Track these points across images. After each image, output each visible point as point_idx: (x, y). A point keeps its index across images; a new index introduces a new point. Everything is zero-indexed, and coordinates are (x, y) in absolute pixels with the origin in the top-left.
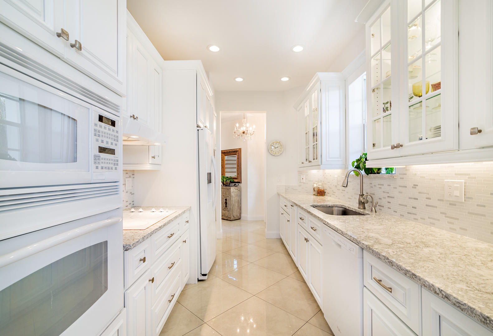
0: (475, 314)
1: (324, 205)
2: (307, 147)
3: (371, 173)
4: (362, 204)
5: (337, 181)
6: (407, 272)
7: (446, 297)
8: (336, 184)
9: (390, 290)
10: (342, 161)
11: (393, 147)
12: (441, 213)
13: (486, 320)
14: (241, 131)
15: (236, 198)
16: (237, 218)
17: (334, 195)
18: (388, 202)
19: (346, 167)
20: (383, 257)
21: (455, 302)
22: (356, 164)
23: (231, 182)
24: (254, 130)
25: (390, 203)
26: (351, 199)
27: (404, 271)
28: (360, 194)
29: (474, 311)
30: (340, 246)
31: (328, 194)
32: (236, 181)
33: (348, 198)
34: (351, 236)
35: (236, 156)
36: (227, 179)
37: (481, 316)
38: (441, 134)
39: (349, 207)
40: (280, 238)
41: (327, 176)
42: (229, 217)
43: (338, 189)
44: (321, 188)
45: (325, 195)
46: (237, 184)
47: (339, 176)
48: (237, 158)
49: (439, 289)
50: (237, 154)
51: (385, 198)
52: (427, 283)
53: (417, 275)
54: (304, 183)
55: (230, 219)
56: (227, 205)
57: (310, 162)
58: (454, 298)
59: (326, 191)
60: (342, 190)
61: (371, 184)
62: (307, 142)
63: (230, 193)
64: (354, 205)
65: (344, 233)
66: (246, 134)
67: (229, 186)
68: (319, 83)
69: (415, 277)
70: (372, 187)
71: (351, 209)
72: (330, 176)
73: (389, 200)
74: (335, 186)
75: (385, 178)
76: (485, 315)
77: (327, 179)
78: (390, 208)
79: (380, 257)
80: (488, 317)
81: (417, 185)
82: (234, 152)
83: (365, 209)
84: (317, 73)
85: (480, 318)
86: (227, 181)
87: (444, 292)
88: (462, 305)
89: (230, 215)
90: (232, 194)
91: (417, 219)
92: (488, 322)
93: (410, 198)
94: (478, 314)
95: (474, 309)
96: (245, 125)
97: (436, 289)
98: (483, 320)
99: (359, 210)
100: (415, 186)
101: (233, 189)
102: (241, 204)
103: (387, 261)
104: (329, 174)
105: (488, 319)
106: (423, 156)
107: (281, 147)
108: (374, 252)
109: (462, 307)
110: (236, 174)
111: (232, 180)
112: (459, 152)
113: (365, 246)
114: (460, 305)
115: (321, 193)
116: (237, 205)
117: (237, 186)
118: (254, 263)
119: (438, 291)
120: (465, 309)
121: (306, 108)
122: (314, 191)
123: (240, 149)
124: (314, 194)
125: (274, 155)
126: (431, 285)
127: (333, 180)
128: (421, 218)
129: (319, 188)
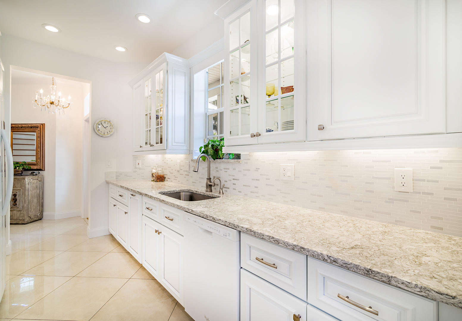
0: (360, 269)
1: (171, 191)
2: (149, 129)
3: (217, 159)
4: (209, 187)
5: (180, 166)
6: (295, 247)
7: (334, 261)
8: (179, 169)
9: (274, 266)
10: (186, 146)
11: (253, 136)
12: (278, 190)
13: (369, 272)
14: (47, 101)
15: (34, 192)
16: (35, 219)
17: (176, 180)
18: (233, 184)
19: (190, 152)
20: (267, 237)
21: (342, 264)
22: (203, 149)
23: (25, 170)
24: (69, 103)
25: (235, 184)
26: (195, 183)
27: (291, 247)
28: (207, 178)
29: (359, 268)
30: (210, 233)
31: (168, 180)
32: (35, 167)
33: (193, 182)
34: (226, 222)
35: (35, 134)
36: (18, 165)
37: (364, 270)
38: (293, 128)
39: (196, 191)
40: (108, 234)
41: (167, 160)
42: (20, 220)
43: (180, 174)
44: (160, 173)
45: (165, 181)
46: (36, 172)
47: (182, 161)
48: (37, 137)
49: (327, 256)
50: (37, 130)
51: (231, 180)
52: (315, 253)
53: (306, 247)
54: (140, 169)
55: (23, 222)
56: (18, 203)
57: (152, 146)
58: (342, 260)
59: (165, 176)
60: (186, 175)
61: (217, 168)
62: (148, 125)
63: (23, 186)
64: (201, 189)
65: (216, 219)
66: (57, 106)
67: (22, 175)
68: (165, 64)
69: (304, 250)
70: (218, 171)
71: (199, 193)
72: (172, 161)
73: (235, 182)
74: (177, 171)
75: (231, 163)
76: (367, 268)
77: (167, 164)
78: (235, 189)
79: (264, 237)
80: (370, 270)
81: (259, 169)
82: (32, 127)
83: (212, 191)
84: (165, 53)
85: (364, 271)
86: (17, 168)
87: (332, 257)
88: (348, 264)
89: (22, 216)
90: (27, 186)
91: (259, 197)
92: (370, 273)
93: (252, 180)
94: (362, 269)
95: (359, 266)
96: (54, 94)
97: (324, 256)
98: (366, 272)
99: (208, 193)
100: (257, 169)
101: (29, 180)
102: (43, 198)
103: (272, 240)
104: (170, 158)
105: (370, 271)
106: (276, 144)
107: (111, 127)
108: (256, 234)
109: (349, 266)
110: (34, 158)
111: (26, 167)
112: (305, 143)
113: (244, 229)
114: (347, 265)
115: (160, 178)
116: (35, 200)
117: (36, 175)
118: (78, 276)
119: (326, 258)
120: (351, 267)
121: (146, 88)
122: (153, 176)
123: (43, 125)
124: (153, 179)
125: (102, 136)
126: (320, 254)
127: (174, 165)
128: (262, 196)
129: (158, 173)
